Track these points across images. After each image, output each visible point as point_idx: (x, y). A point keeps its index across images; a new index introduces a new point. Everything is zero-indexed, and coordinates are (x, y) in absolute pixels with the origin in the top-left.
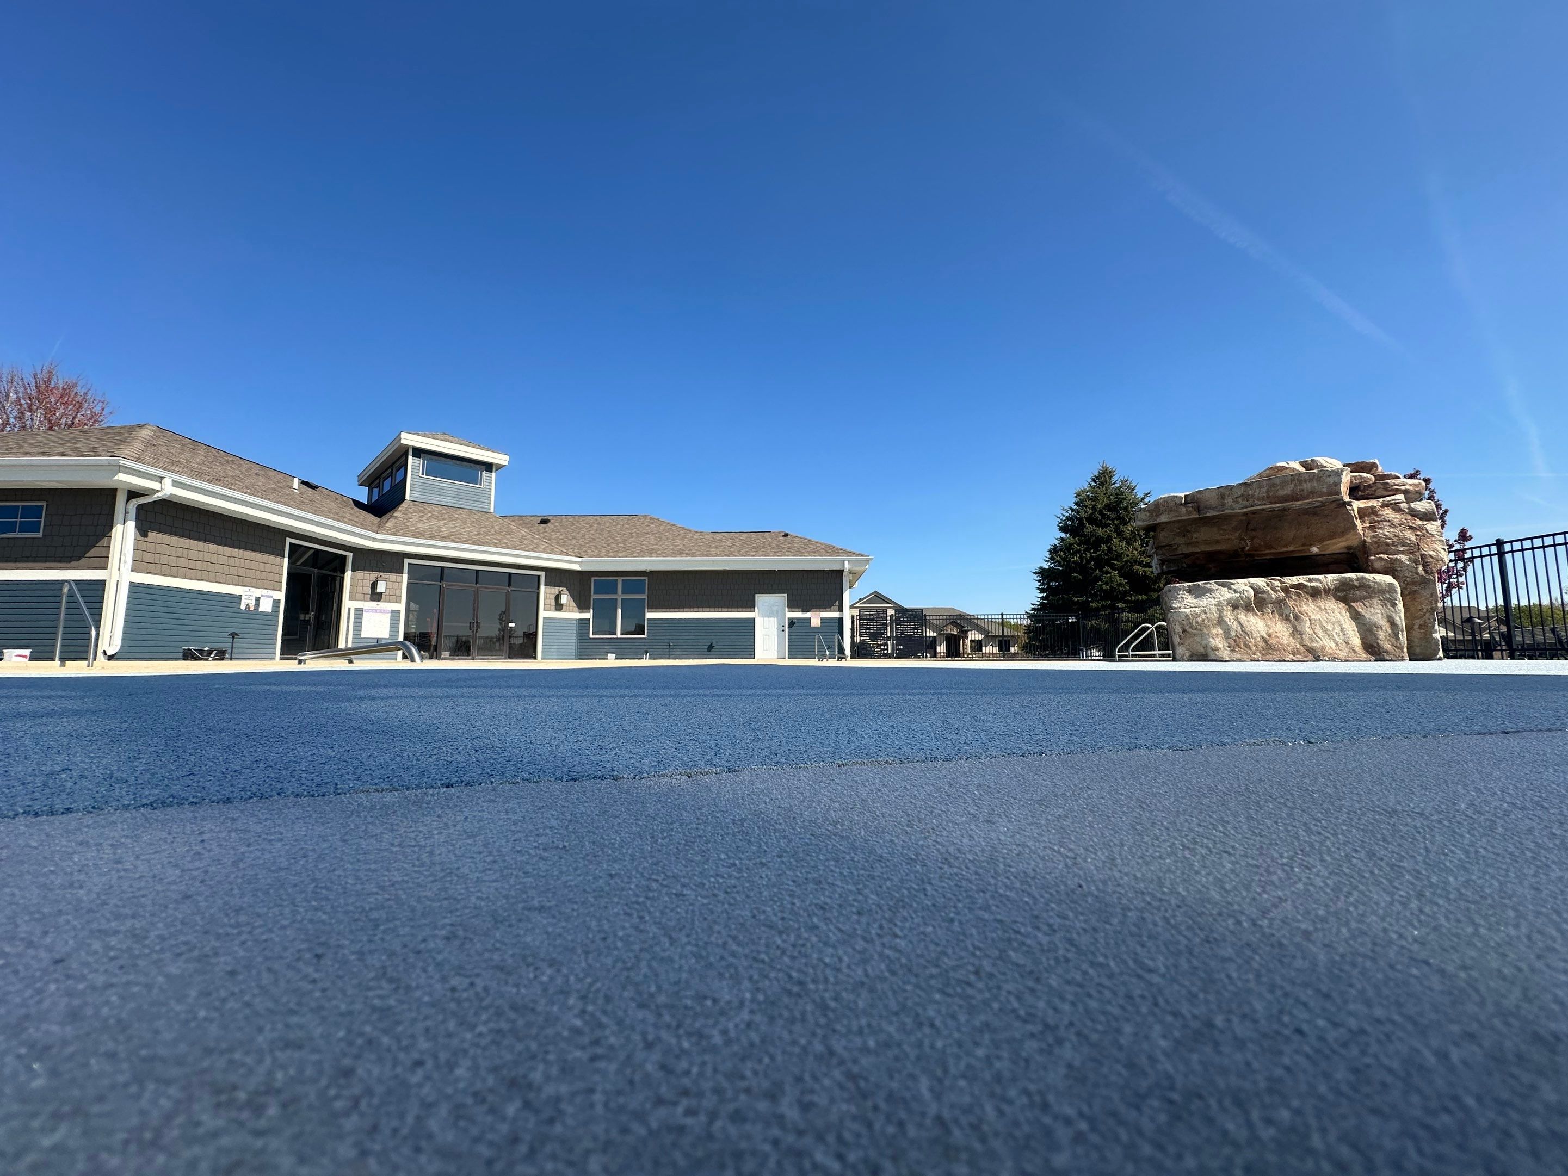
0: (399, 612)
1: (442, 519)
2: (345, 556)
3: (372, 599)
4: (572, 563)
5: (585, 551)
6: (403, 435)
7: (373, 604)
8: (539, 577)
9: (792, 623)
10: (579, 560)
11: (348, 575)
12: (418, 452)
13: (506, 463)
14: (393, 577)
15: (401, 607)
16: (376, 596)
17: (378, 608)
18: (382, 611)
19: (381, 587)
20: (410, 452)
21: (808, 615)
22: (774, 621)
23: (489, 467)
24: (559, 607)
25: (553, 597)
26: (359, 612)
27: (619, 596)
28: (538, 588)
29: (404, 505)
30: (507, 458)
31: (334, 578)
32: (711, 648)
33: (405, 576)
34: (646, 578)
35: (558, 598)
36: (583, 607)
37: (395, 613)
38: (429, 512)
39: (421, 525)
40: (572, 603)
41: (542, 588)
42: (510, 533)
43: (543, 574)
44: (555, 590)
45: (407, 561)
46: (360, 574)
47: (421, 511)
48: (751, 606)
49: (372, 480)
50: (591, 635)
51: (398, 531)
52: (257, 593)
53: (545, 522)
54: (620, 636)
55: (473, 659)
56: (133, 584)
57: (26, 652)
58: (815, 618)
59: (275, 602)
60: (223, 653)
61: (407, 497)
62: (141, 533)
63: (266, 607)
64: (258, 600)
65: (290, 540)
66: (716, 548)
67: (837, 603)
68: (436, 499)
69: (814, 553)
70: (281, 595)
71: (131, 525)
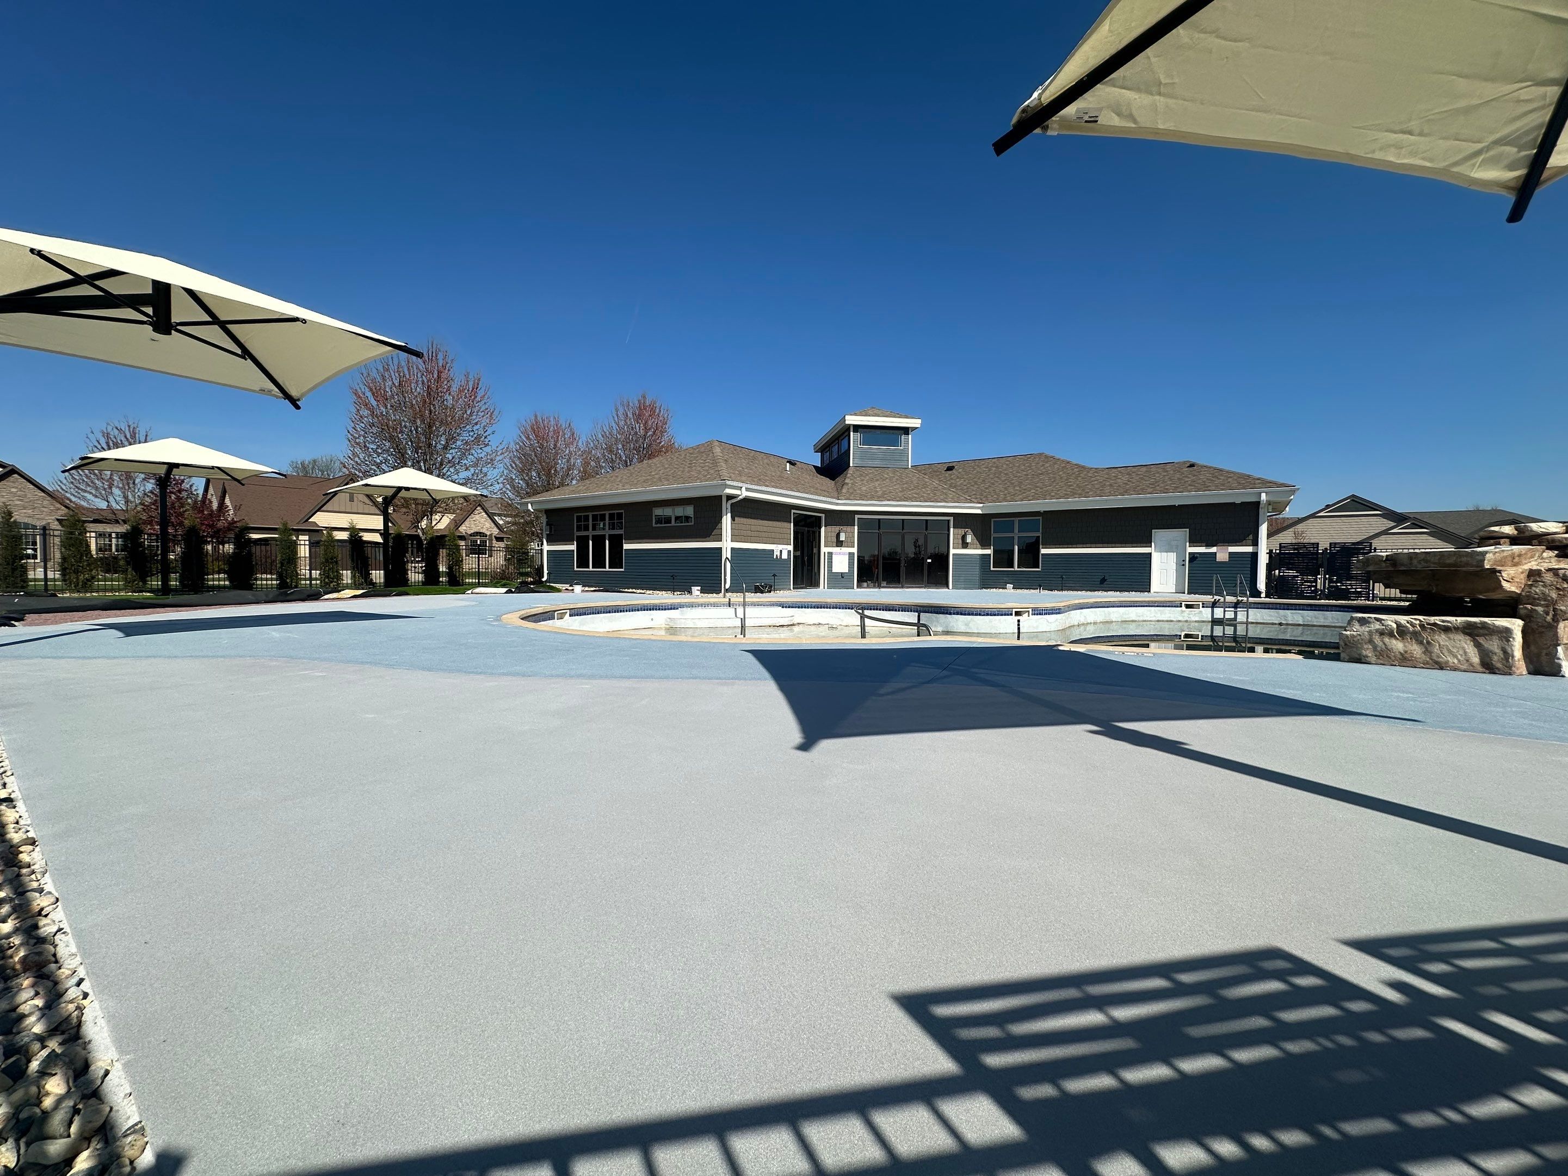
0: (854, 553)
1: (877, 480)
2: (820, 517)
3: (837, 546)
4: (975, 509)
5: (986, 497)
6: (847, 417)
7: (838, 549)
8: (949, 521)
9: (1193, 557)
10: (981, 505)
11: (823, 529)
12: (857, 428)
13: (918, 426)
14: (849, 528)
15: (854, 550)
16: (839, 544)
17: (842, 551)
18: (844, 554)
19: (842, 537)
20: (852, 429)
21: (1214, 549)
22: (1172, 557)
23: (906, 431)
24: (965, 545)
25: (960, 537)
26: (830, 554)
27: (1016, 534)
28: (949, 530)
29: (850, 471)
30: (919, 421)
31: (814, 532)
32: (1103, 581)
33: (856, 527)
34: (1041, 518)
35: (964, 538)
36: (984, 545)
37: (851, 555)
38: (867, 475)
39: (864, 488)
40: (976, 541)
41: (952, 530)
42: (925, 486)
43: (951, 519)
44: (961, 532)
45: (857, 517)
46: (829, 528)
47: (861, 475)
48: (1147, 542)
49: (823, 448)
50: (992, 569)
51: (850, 495)
52: (781, 547)
53: (950, 469)
54: (1016, 569)
55: (902, 587)
56: (732, 549)
57: (699, 588)
58: (1222, 553)
59: (789, 552)
60: (771, 587)
61: (851, 465)
62: (733, 519)
63: (785, 556)
64: (781, 551)
65: (793, 511)
66: (1111, 485)
67: (1251, 537)
68: (870, 463)
69: (1223, 486)
70: (791, 548)
71: (729, 515)
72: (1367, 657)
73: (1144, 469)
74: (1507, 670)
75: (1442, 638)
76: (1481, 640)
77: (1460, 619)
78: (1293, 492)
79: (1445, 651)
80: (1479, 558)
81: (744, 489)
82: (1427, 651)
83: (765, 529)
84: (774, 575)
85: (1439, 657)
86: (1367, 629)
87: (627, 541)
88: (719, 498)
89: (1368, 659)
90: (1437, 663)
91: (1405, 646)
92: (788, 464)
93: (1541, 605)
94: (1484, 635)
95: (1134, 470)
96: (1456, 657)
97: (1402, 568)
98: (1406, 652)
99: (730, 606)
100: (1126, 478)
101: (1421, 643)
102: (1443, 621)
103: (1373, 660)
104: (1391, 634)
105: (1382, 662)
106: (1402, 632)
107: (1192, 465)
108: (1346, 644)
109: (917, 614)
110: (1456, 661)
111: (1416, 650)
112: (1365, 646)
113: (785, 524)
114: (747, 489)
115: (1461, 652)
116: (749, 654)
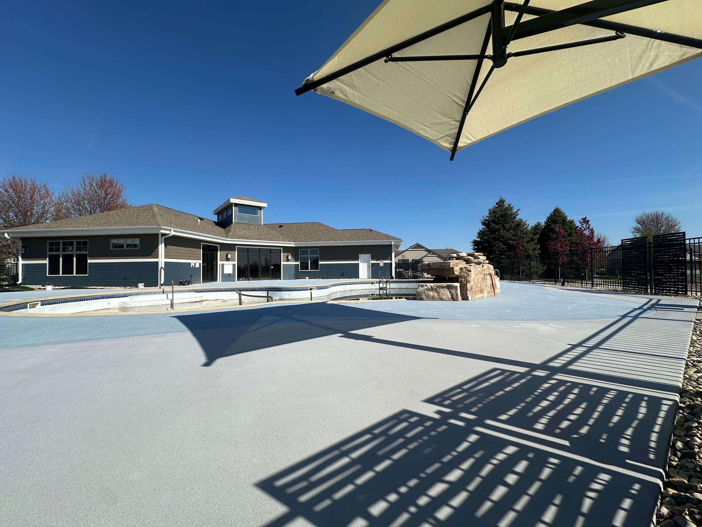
0: (235, 264)
1: (247, 230)
2: (217, 246)
3: (227, 261)
4: (292, 245)
5: (296, 239)
6: (231, 199)
8: (280, 249)
9: (373, 265)
10: (294, 243)
11: (219, 253)
12: (236, 205)
13: (266, 206)
14: (233, 252)
15: (236, 263)
16: (228, 260)
17: (229, 263)
18: (230, 264)
19: (229, 256)
20: (233, 205)
21: (379, 262)
22: (366, 264)
23: (260, 208)
24: (288, 260)
25: (286, 257)
26: (223, 265)
27: (309, 256)
28: (281, 254)
29: (233, 225)
30: (266, 204)
31: (214, 254)
32: (343, 274)
33: (236, 252)
34: (319, 249)
36: (296, 260)
37: (234, 265)
38: (242, 227)
39: (240, 233)
40: (292, 259)
41: (282, 253)
42: (269, 233)
43: (282, 248)
44: (286, 254)
45: (237, 247)
46: (222, 252)
47: (239, 227)
48: (357, 259)
49: (219, 213)
50: (300, 270)
51: (233, 236)
52: (195, 261)
53: (281, 226)
54: (310, 270)
55: (260, 280)
56: (165, 262)
57: (143, 284)
58: (381, 263)
59: (200, 264)
60: (189, 282)
61: (233, 222)
62: (166, 246)
63: (197, 266)
64: (195, 264)
65: (202, 243)
66: (344, 237)
67: (390, 257)
68: (243, 222)
69: (381, 238)
70: (201, 262)
71: (163, 244)
72: (424, 298)
73: (355, 231)
74: (457, 300)
75: (442, 290)
76: (451, 290)
77: (446, 284)
78: (401, 241)
79: (443, 294)
80: (449, 264)
81: (172, 231)
82: (439, 295)
83: (185, 252)
84: (191, 276)
85: (441, 297)
86: (423, 289)
87: (90, 258)
88: (157, 235)
89: (424, 299)
90: (441, 298)
91: (433, 294)
92: (199, 220)
93: (463, 278)
94: (451, 289)
95: (352, 231)
96: (445, 296)
97: (431, 268)
98: (433, 295)
99: (163, 293)
100: (349, 234)
101: (437, 292)
102: (442, 285)
103: (425, 299)
104: (429, 290)
105: (427, 299)
106: (432, 289)
107: (371, 230)
108: (418, 294)
109: (267, 292)
110: (445, 298)
111: (436, 295)
112: (423, 295)
113: (198, 250)
114: (175, 231)
115: (446, 295)
116: (175, 318)
